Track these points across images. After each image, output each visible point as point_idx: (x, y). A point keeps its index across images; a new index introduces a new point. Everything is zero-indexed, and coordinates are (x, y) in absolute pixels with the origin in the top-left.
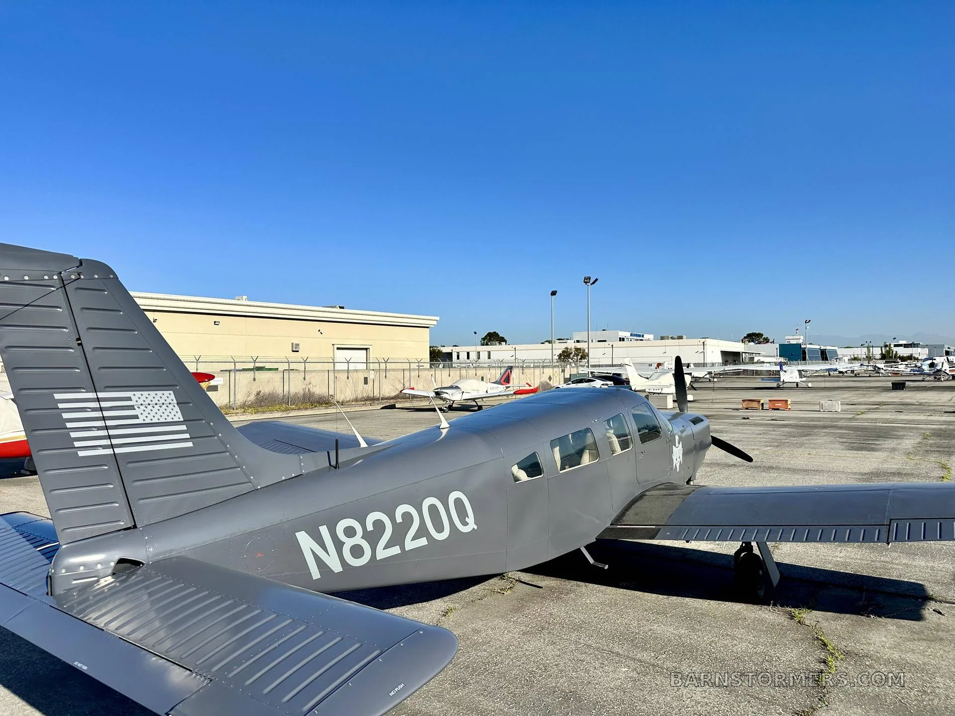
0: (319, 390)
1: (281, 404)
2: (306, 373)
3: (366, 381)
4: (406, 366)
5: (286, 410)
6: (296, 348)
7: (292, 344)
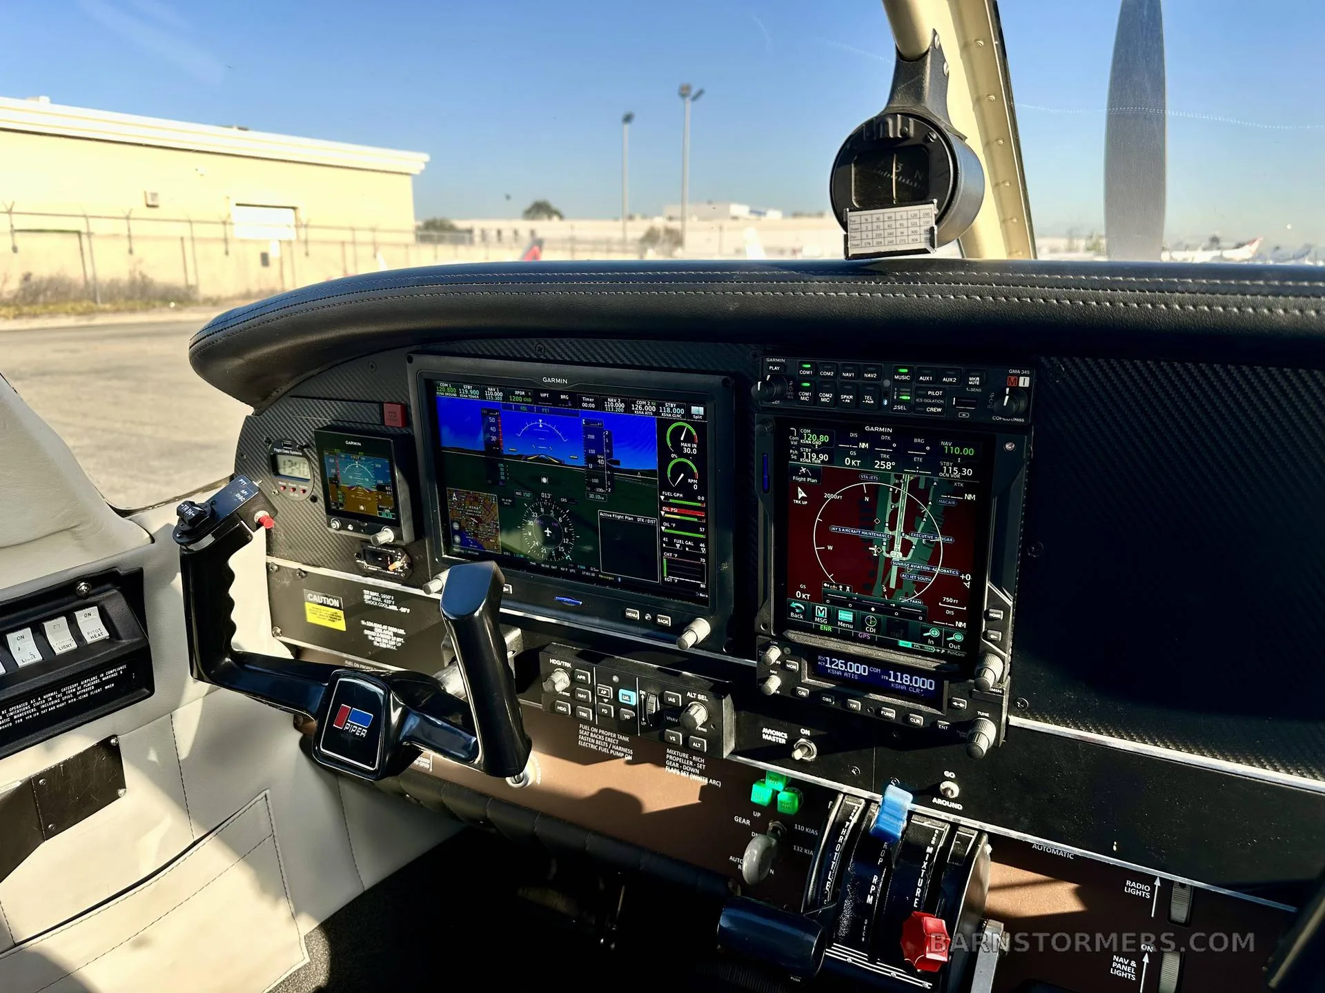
0: (165, 273)
1: (78, 300)
2: (133, 241)
3: (265, 259)
4: (346, 235)
5: (88, 313)
6: (153, 200)
7: (145, 193)
